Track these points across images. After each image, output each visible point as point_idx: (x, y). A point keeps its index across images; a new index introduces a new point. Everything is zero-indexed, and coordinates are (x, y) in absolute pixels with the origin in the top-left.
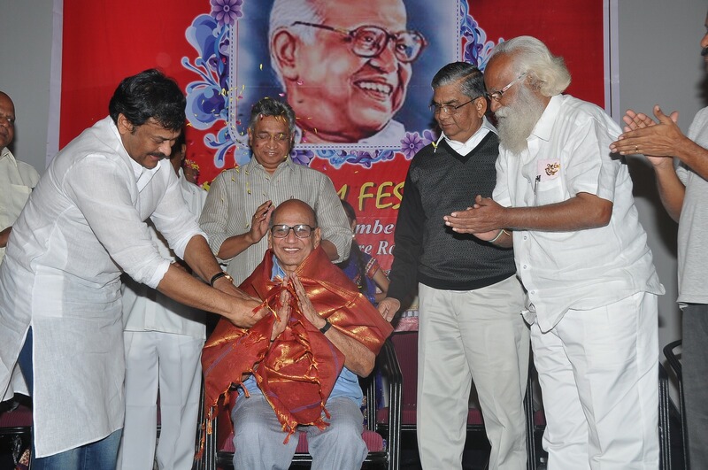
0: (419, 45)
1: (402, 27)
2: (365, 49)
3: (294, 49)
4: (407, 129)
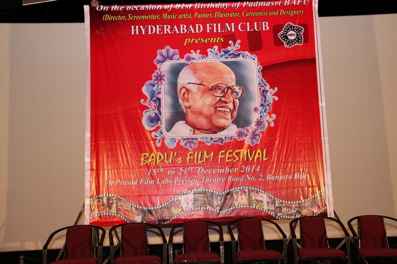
0: (241, 91)
1: (234, 83)
2: (219, 93)
3: (188, 94)
4: (238, 127)
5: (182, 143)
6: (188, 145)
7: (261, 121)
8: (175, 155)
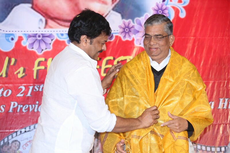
4: (123, 17)
5: (25, 43)
6: (36, 46)
7: (164, 7)
8: (12, 63)
